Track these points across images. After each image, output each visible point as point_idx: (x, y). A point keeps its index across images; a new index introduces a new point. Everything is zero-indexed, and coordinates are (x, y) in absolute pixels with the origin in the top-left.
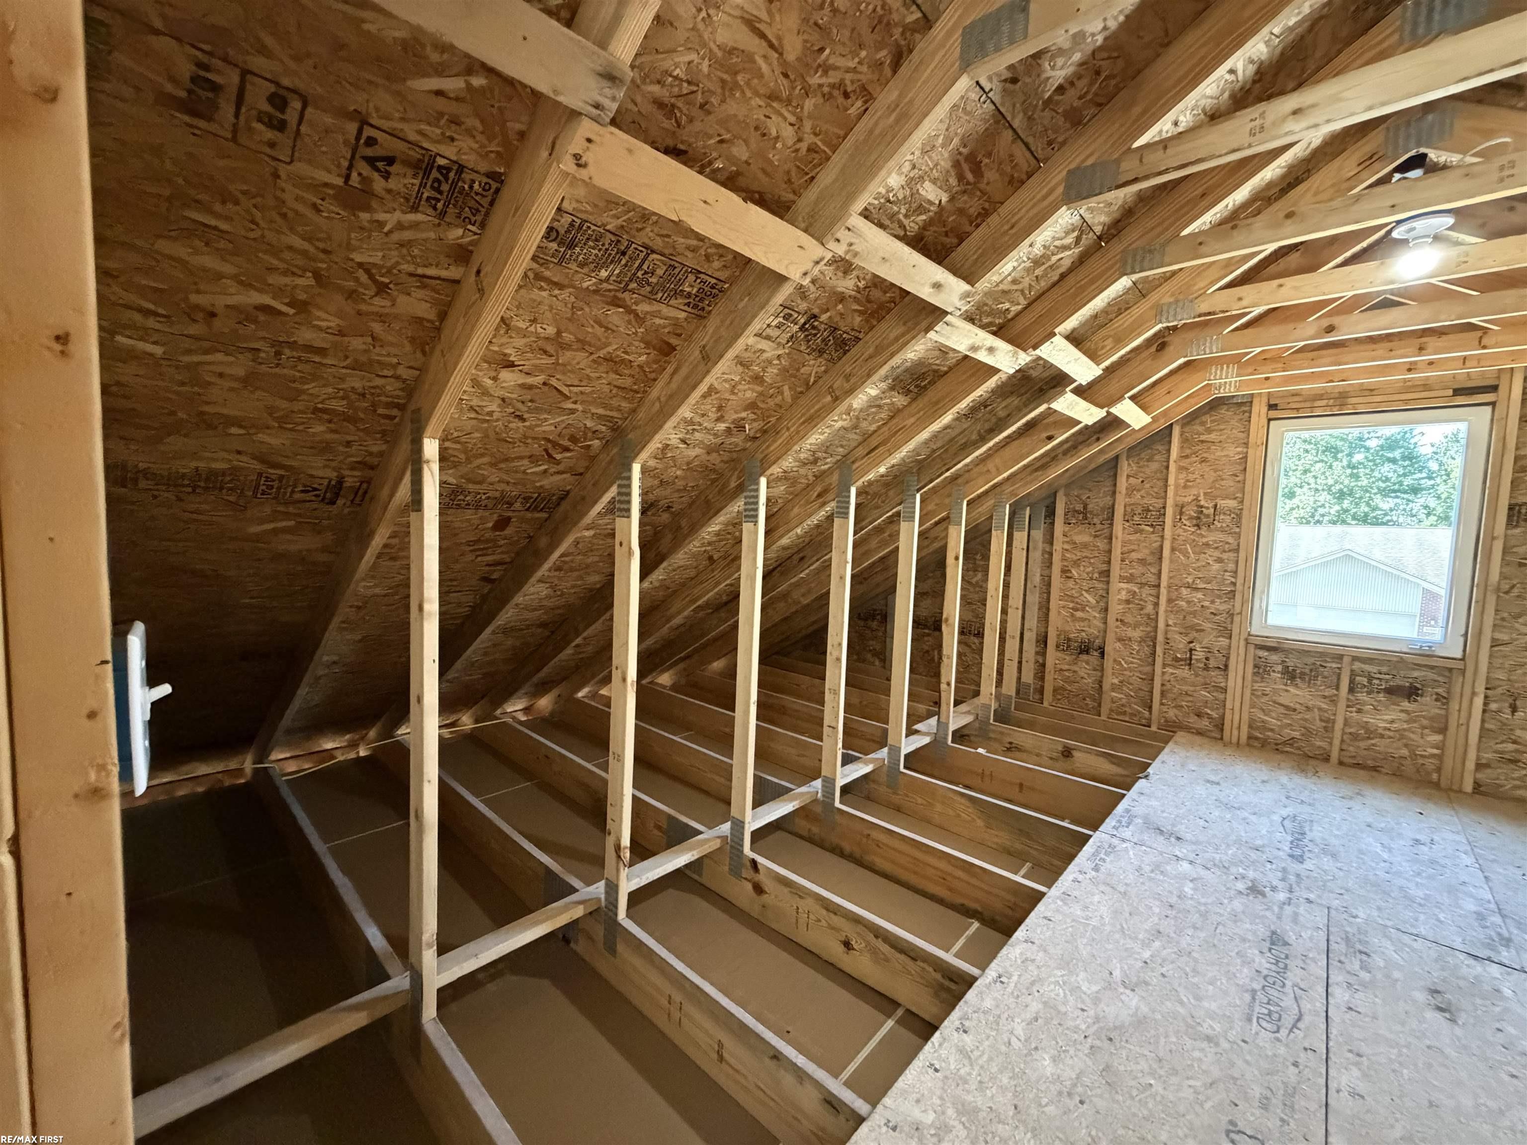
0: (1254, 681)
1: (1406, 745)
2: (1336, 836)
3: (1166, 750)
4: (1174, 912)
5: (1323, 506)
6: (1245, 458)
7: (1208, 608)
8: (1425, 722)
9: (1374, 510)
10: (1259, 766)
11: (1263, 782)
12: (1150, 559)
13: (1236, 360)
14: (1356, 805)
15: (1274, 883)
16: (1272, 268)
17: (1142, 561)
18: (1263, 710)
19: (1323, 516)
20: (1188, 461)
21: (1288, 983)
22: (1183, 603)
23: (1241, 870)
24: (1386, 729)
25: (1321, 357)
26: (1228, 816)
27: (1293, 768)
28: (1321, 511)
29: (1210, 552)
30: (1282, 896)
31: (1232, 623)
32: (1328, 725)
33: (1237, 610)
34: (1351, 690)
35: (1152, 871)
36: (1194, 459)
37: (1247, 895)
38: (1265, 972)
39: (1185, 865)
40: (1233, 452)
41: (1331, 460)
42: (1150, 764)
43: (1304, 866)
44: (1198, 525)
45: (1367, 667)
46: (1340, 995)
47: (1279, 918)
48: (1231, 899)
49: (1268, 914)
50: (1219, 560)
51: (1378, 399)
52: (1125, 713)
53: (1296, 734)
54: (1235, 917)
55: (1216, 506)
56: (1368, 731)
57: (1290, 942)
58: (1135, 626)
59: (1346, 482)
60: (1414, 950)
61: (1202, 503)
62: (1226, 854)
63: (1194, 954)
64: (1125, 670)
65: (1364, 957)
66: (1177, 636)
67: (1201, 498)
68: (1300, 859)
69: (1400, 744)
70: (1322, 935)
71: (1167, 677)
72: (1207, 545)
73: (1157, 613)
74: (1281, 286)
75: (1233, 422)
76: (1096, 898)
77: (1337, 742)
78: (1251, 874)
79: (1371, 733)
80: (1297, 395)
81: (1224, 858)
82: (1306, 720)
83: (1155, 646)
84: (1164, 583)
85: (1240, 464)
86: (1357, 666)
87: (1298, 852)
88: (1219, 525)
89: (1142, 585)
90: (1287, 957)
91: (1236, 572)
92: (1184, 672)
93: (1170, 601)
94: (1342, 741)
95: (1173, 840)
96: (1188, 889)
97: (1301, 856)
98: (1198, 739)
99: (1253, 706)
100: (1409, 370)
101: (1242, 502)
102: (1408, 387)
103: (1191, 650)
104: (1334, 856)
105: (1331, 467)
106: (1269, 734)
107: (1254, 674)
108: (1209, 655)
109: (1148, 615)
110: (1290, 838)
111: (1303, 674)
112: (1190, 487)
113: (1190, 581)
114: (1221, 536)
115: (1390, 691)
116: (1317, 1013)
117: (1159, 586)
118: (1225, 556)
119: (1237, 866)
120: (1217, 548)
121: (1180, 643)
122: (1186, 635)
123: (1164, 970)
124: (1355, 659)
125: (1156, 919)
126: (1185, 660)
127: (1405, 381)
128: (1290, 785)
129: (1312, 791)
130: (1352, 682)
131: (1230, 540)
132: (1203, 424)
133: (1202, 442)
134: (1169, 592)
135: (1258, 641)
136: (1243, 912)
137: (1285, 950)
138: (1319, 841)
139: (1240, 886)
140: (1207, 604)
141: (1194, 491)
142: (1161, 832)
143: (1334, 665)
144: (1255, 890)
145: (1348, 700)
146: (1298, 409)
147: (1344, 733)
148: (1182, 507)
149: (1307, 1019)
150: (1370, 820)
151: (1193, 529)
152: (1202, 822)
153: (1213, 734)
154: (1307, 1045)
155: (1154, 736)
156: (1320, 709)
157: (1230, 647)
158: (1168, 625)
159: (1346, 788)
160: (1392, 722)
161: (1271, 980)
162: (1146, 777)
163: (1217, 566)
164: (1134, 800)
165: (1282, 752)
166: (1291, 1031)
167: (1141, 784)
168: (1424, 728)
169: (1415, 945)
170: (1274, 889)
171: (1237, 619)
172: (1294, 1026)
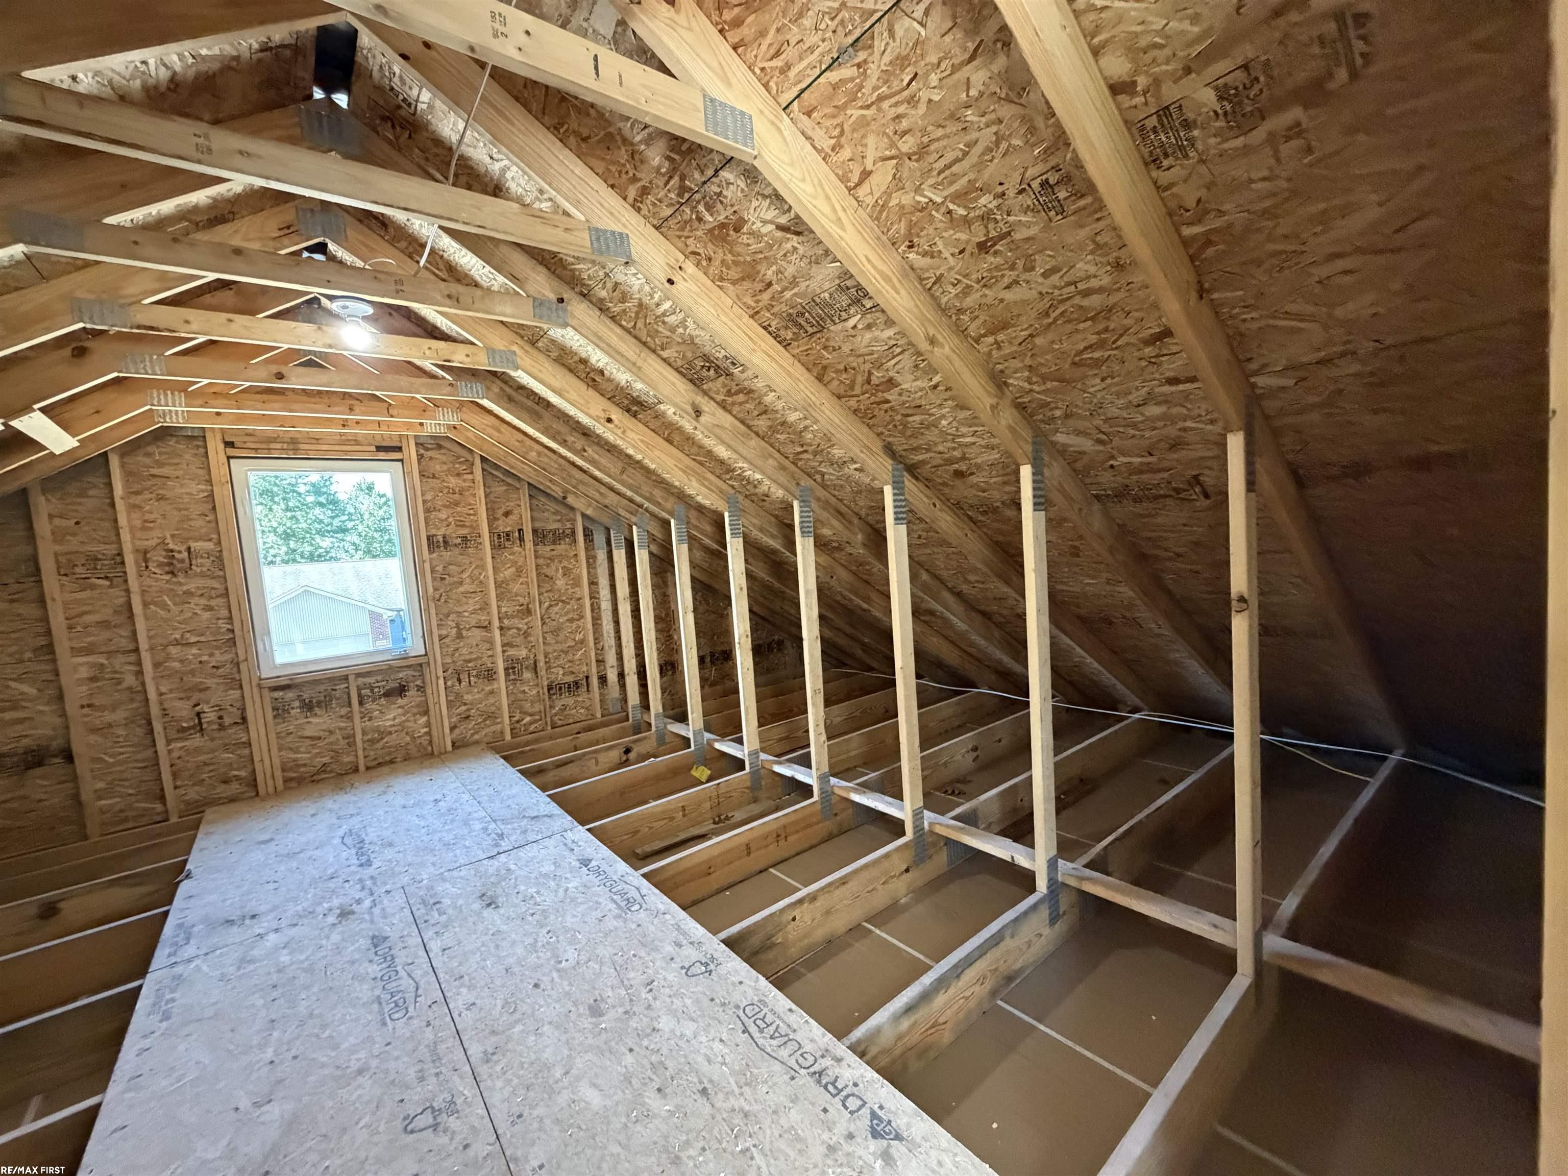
0: (276, 724)
1: (407, 733)
2: (386, 829)
3: (200, 836)
4: (280, 990)
5: (272, 547)
6: (211, 496)
7: (208, 662)
8: (415, 710)
9: (316, 549)
10: (304, 803)
11: (313, 815)
12: (117, 620)
13: (183, 388)
14: (390, 797)
15: (357, 897)
16: (207, 299)
17: (105, 624)
18: (291, 749)
19: (275, 556)
20: (140, 497)
21: (399, 968)
22: (177, 665)
23: (325, 905)
24: (391, 726)
25: (271, 401)
26: (295, 864)
27: (333, 790)
28: (272, 552)
29: (196, 600)
30: (367, 903)
31: (239, 671)
32: (350, 738)
33: (241, 657)
34: (361, 703)
35: (239, 969)
36: (147, 495)
37: (340, 922)
38: (379, 975)
39: (272, 937)
40: (197, 489)
41: (270, 503)
42: (185, 862)
43: (375, 866)
44: (172, 573)
45: (368, 680)
46: (435, 946)
47: (372, 922)
48: (328, 937)
49: (363, 926)
50: (209, 608)
51: (325, 447)
52: (126, 820)
53: (326, 760)
54: (338, 949)
55: (189, 549)
56: (381, 733)
57: (388, 934)
58: (114, 708)
59: (288, 524)
60: (461, 878)
61: (171, 546)
62: (307, 900)
63: (316, 1012)
64: (113, 765)
65: (438, 906)
66: (178, 704)
67: (169, 540)
68: (369, 863)
69: (403, 734)
70: (407, 911)
71: (175, 754)
72: (188, 593)
73: (143, 684)
74: (230, 320)
75: (187, 456)
76: (181, 1048)
77: (360, 753)
78: (336, 902)
79: (383, 733)
80: (250, 435)
81: (305, 904)
82: (331, 743)
83: (149, 723)
84: (143, 644)
85: (207, 502)
86: (361, 680)
87: (364, 859)
88: (199, 570)
89: (110, 654)
90: (390, 948)
91: (231, 618)
92: (196, 741)
93: (156, 665)
94: (364, 749)
95: (247, 922)
96: (285, 958)
97: (369, 860)
98: (232, 806)
99: (280, 750)
100: (344, 426)
101: (220, 543)
102: (344, 441)
103: (198, 714)
104: (390, 845)
105: (271, 509)
106: (302, 769)
107: (275, 717)
108: (221, 713)
109: (130, 689)
110: (353, 851)
111: (319, 703)
112: (150, 529)
113: (178, 636)
114: (201, 582)
115: (387, 694)
116: (426, 973)
117: (137, 650)
118: (213, 603)
119: (320, 904)
120: (202, 595)
121: (183, 710)
122: (188, 698)
123: (293, 1052)
124: (358, 675)
125: (264, 1012)
126: (193, 727)
127: (341, 435)
128: (336, 807)
129: (355, 802)
130: (360, 695)
131: (217, 585)
132: (149, 455)
133: (154, 476)
134: (153, 656)
135: (272, 683)
136: (343, 940)
137: (387, 944)
138: (376, 840)
139: (331, 919)
140: (205, 658)
141: (157, 533)
142: (230, 922)
143: (343, 686)
144: (345, 914)
145: (361, 712)
146: (256, 450)
147: (364, 742)
148: (146, 552)
149: (422, 984)
150: (403, 802)
151: (167, 577)
152: (272, 886)
153: (247, 795)
154: (429, 1003)
155: (179, 828)
156: (341, 729)
157: (243, 697)
158: (161, 694)
159: (377, 787)
160: (394, 719)
161: (386, 978)
162: (188, 876)
163: (206, 615)
164: (182, 910)
165: (318, 781)
166: (416, 1002)
167: (185, 888)
168: (415, 715)
169: (462, 874)
170: (359, 902)
171: (243, 667)
172: (416, 996)
